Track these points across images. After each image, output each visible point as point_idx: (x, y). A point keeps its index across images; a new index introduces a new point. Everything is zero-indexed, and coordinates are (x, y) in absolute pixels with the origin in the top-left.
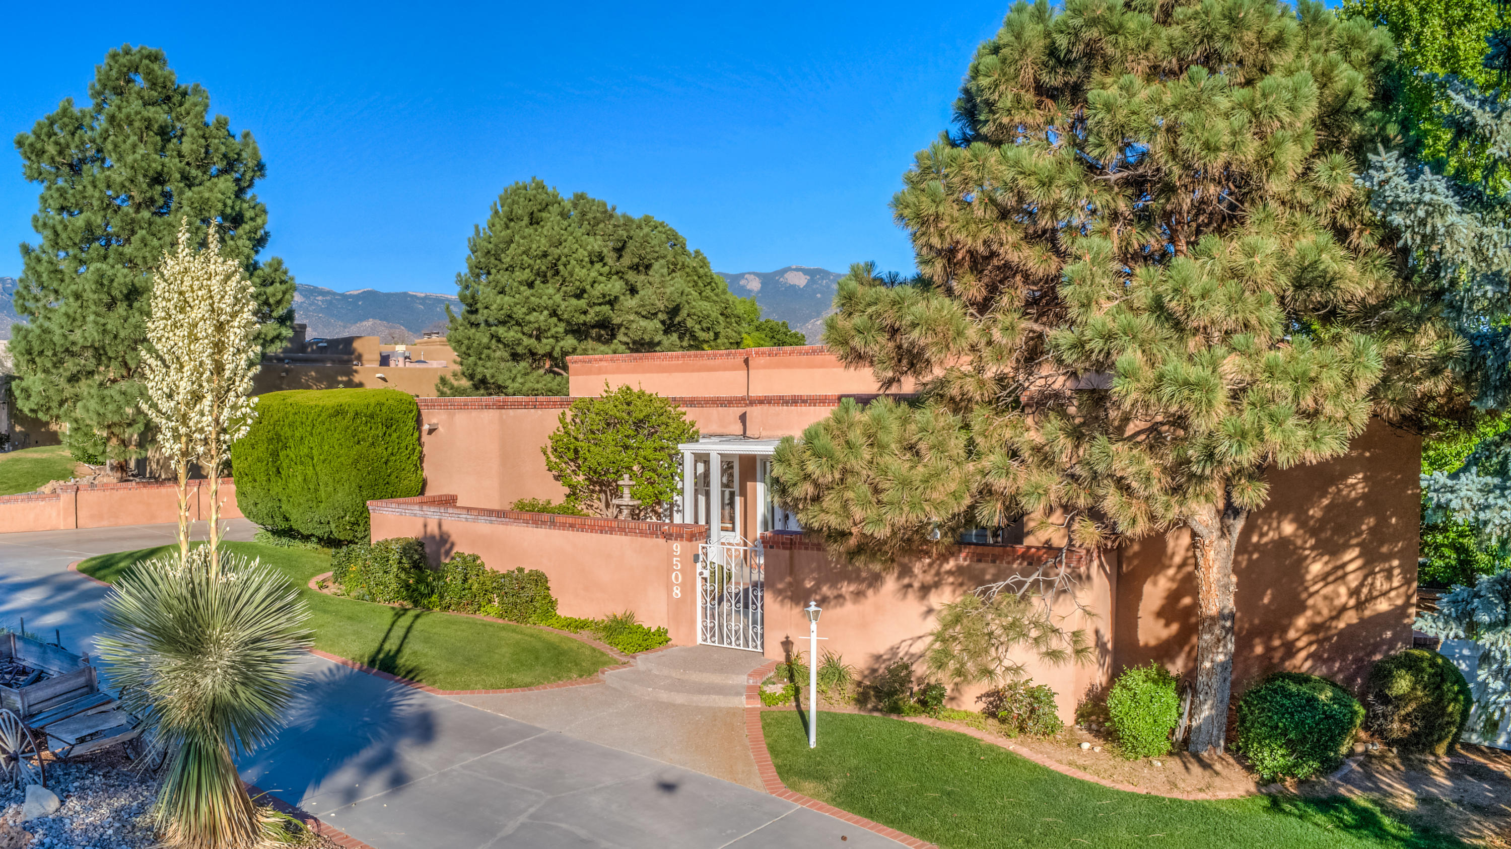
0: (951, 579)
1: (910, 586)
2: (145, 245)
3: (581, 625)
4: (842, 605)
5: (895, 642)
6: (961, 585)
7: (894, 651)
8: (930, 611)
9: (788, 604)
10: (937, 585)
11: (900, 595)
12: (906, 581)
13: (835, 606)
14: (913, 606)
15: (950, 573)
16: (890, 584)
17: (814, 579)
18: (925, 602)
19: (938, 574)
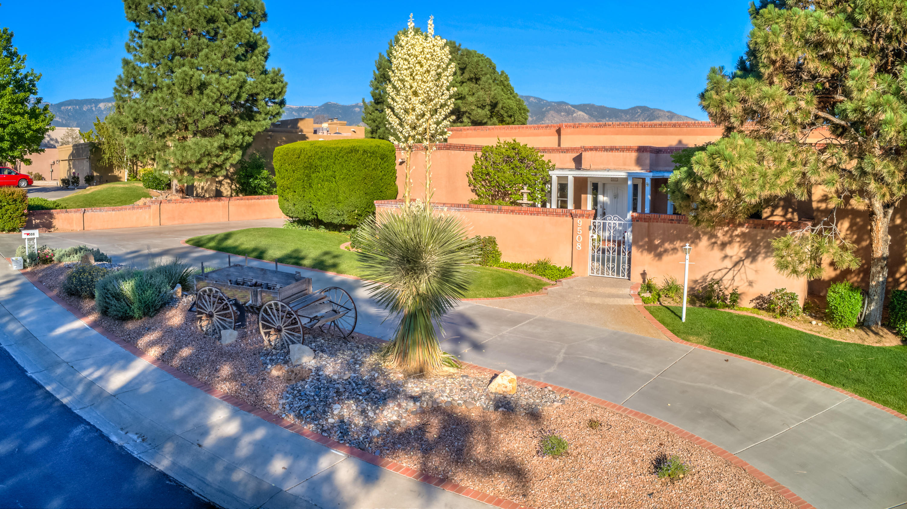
0: (738, 239)
1: (715, 243)
2: (208, 58)
3: (516, 267)
4: (676, 253)
5: (704, 273)
6: (744, 242)
7: (704, 278)
8: (726, 257)
9: (645, 253)
10: (730, 242)
11: (710, 247)
12: (713, 240)
13: (672, 254)
14: (717, 253)
15: (737, 236)
16: (704, 242)
17: (660, 239)
18: (724, 252)
19: (731, 236)
